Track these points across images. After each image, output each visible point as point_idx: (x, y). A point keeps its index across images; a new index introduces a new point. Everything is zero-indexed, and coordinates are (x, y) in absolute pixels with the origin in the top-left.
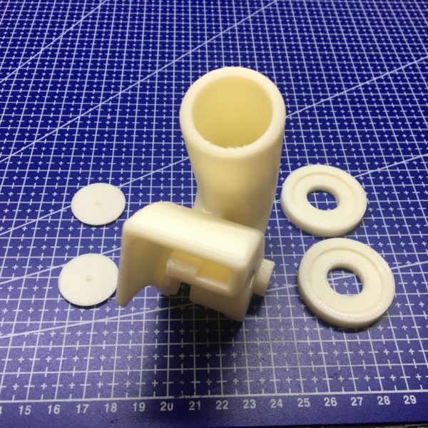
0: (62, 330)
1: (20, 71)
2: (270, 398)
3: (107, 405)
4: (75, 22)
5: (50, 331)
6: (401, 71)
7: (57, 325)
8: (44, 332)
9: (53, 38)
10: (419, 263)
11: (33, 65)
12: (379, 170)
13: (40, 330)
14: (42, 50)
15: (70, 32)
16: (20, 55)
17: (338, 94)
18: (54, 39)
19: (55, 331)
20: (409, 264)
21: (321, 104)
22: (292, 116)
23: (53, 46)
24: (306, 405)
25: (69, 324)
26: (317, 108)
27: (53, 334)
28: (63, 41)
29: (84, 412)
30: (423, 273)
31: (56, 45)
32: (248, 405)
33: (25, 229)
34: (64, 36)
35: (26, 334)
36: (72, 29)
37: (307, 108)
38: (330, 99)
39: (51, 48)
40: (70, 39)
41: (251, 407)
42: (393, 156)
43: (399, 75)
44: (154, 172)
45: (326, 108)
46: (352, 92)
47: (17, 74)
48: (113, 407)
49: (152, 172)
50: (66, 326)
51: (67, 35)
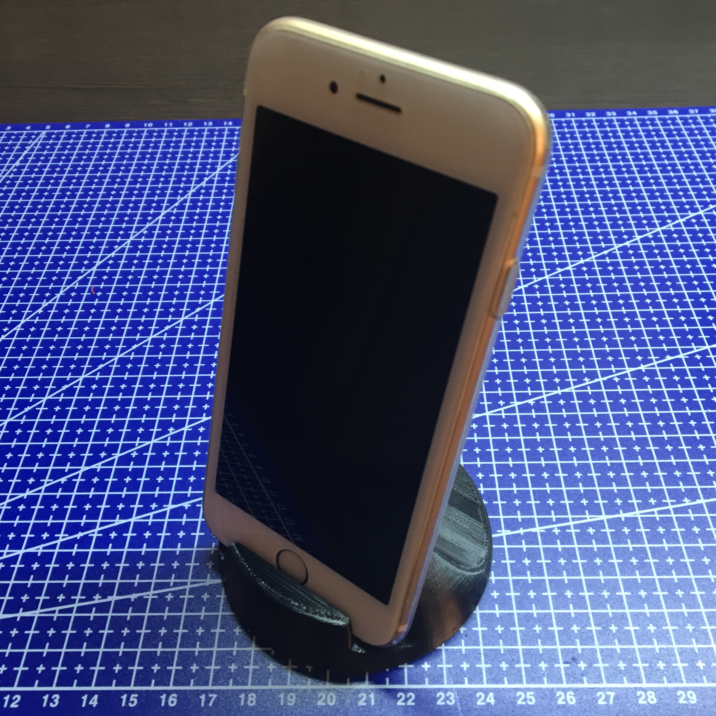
0: (183, 592)
1: (132, 243)
2: (476, 691)
3: (242, 696)
4: (209, 175)
5: (167, 593)
6: (679, 225)
7: (175, 585)
8: (158, 594)
9: (179, 197)
10: (702, 501)
11: (150, 235)
12: (643, 368)
13: (152, 592)
14: (162, 214)
15: (201, 188)
16: (133, 222)
17: (582, 261)
18: (180, 199)
19: (173, 593)
20: (687, 502)
21: (557, 275)
23: (178, 208)
24: (529, 702)
25: (192, 583)
26: (551, 282)
27: (169, 597)
28: (191, 201)
29: (211, 704)
30: (708, 515)
31: (182, 207)
32: (445, 700)
33: (134, 455)
34: (193, 195)
35: (133, 597)
36: (204, 184)
37: (535, 281)
38: (570, 268)
39: (175, 211)
40: (201, 198)
41: (448, 702)
42: (665, 348)
43: (676, 232)
45: (564, 281)
46: (603, 257)
47: (128, 247)
48: (250, 699)
50: (188, 587)
51: (197, 193)
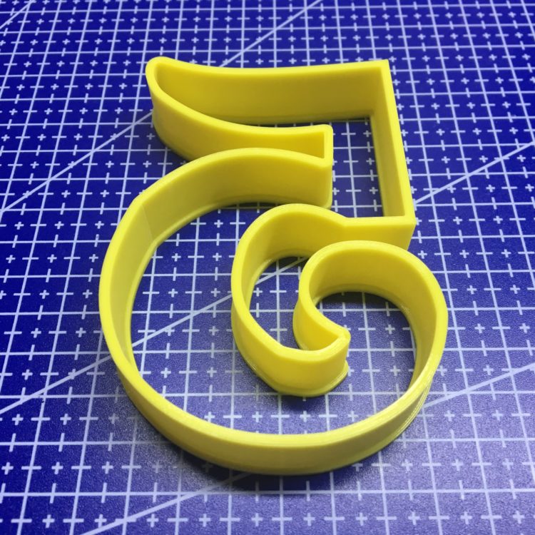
22: (490, 169)
44: (197, 312)
49: (193, 313)
